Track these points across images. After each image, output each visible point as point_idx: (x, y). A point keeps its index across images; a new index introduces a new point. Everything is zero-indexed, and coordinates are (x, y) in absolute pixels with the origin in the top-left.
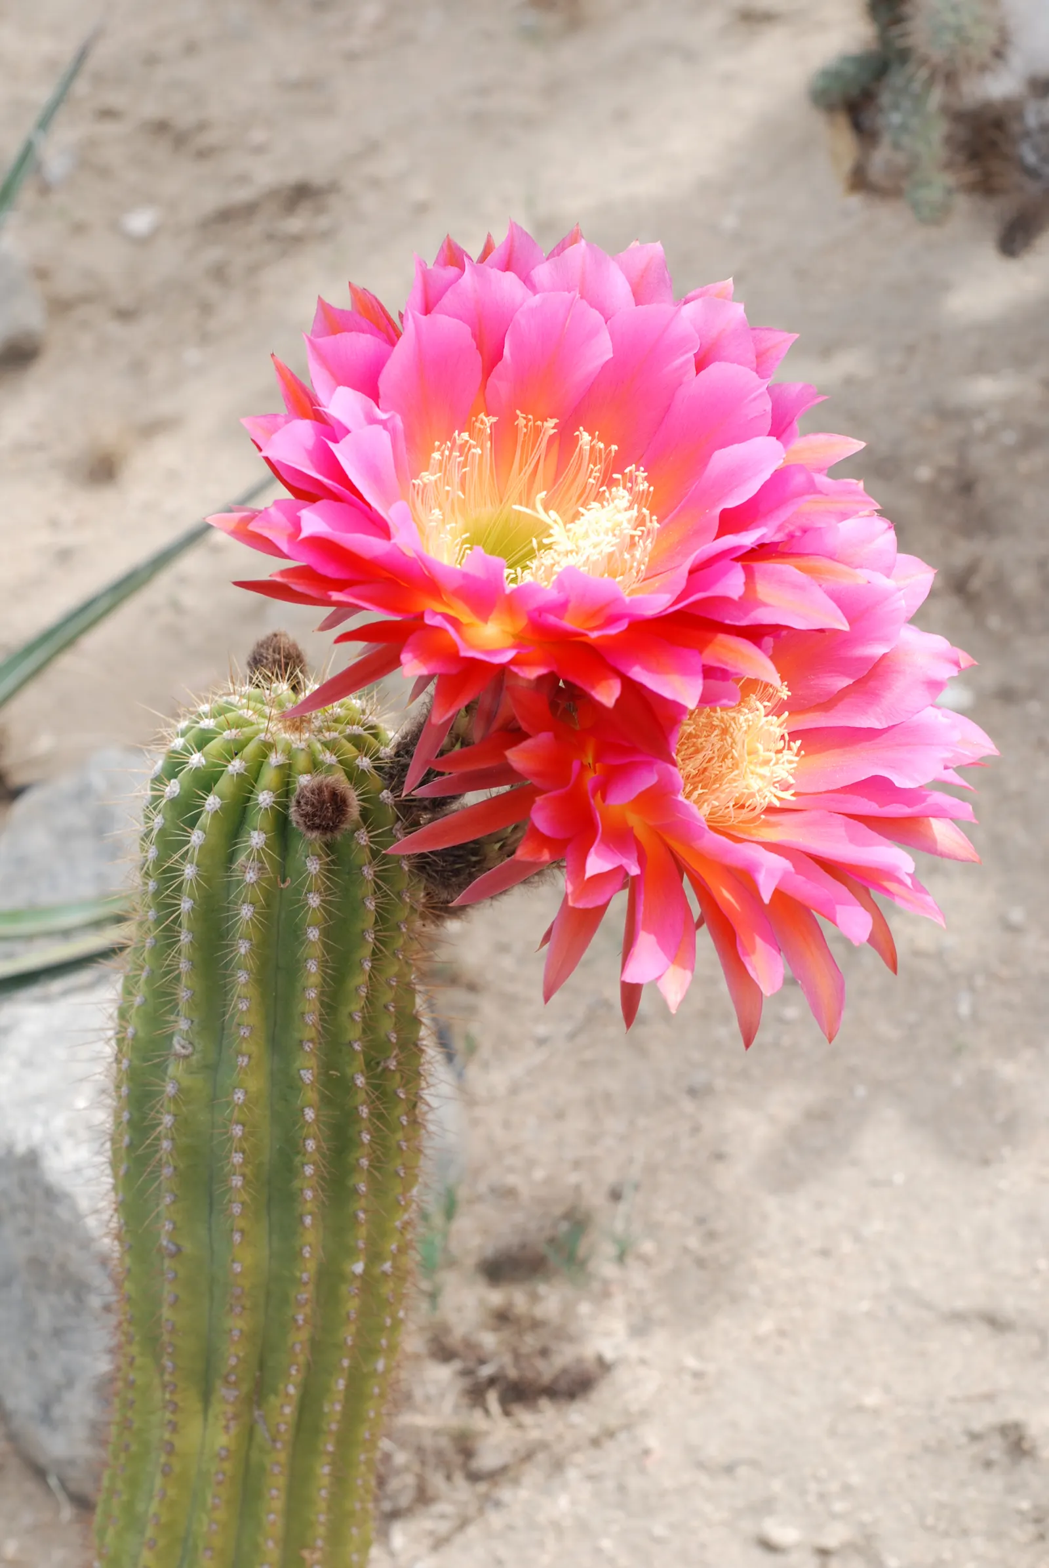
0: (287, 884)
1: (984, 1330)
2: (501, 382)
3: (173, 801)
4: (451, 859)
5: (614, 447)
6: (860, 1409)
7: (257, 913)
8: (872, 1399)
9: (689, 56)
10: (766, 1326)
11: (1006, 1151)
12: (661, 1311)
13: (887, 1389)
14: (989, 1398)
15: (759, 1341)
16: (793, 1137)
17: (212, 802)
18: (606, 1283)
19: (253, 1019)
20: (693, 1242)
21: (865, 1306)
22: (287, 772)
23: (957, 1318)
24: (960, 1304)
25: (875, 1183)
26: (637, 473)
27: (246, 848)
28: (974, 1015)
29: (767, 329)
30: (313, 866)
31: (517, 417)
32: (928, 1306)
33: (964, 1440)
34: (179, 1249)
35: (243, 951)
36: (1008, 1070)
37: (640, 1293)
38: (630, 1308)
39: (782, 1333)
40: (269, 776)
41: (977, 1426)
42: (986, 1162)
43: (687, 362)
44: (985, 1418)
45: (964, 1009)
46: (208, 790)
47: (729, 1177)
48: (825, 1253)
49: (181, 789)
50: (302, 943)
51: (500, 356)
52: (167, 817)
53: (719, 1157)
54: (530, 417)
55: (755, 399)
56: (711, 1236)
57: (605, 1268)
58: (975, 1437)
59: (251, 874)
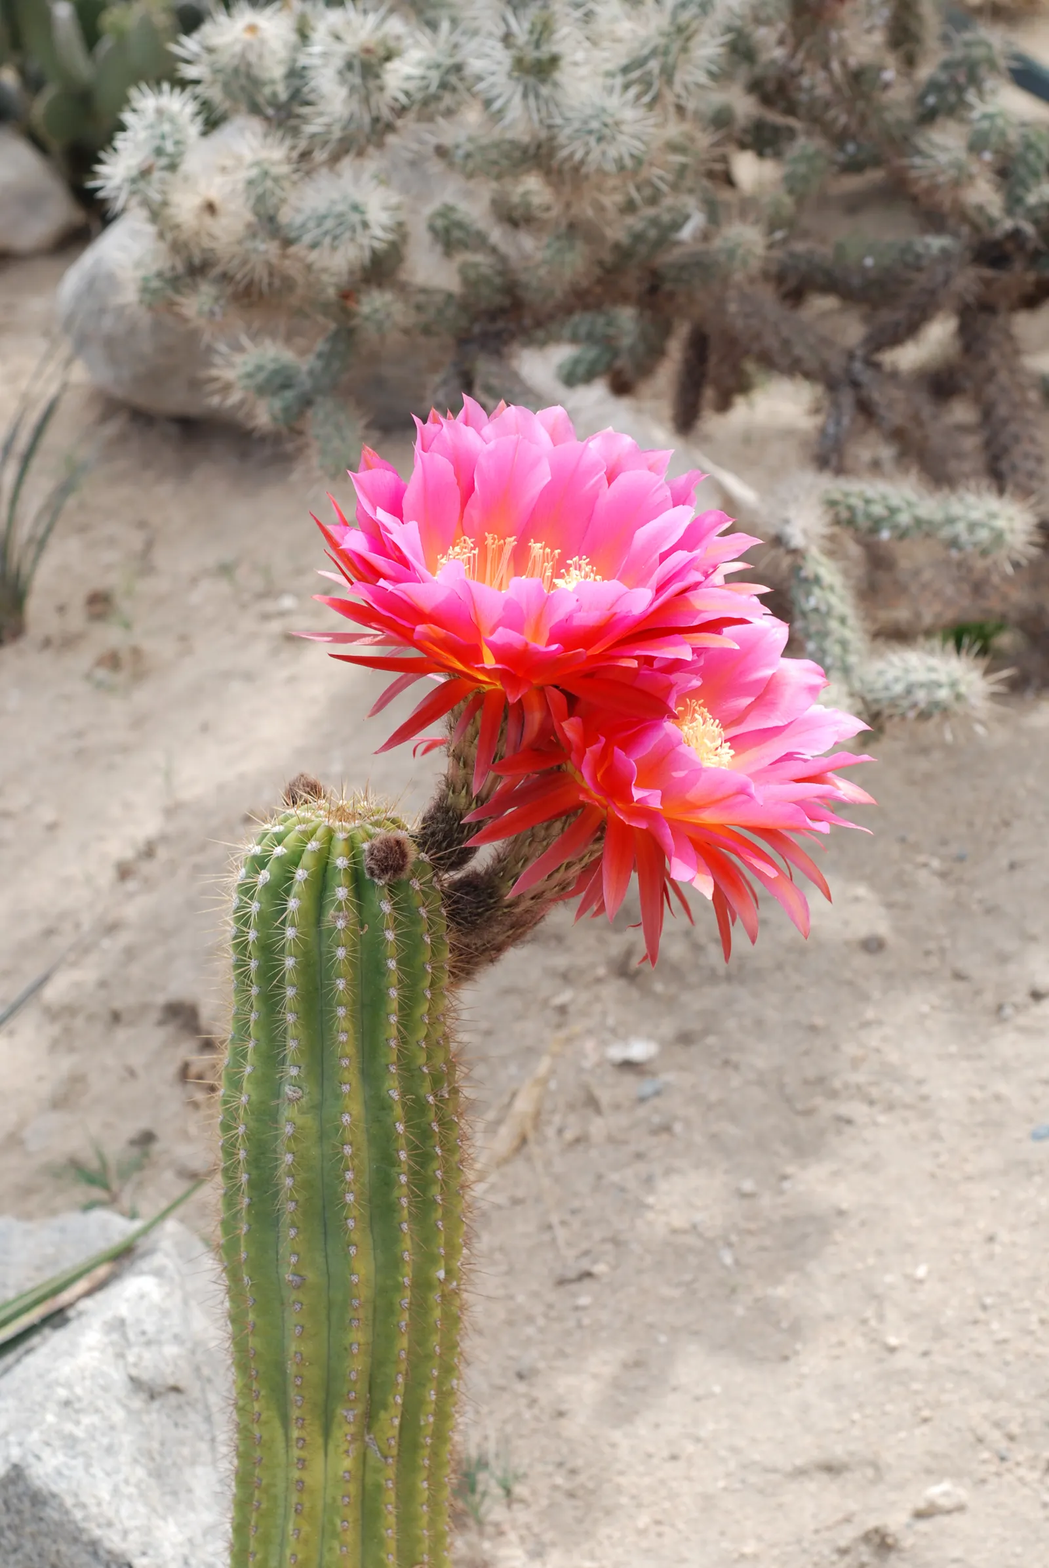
0: (365, 930)
1: (824, 1477)
2: (474, 511)
3: (266, 886)
4: (474, 905)
5: (557, 551)
6: (743, 1556)
7: (350, 952)
8: (749, 1548)
9: (248, 677)
10: (643, 1520)
11: (799, 1346)
12: (548, 1537)
13: (759, 1538)
14: (848, 1520)
15: (642, 1533)
16: (616, 1384)
17: (301, 874)
18: (497, 1525)
19: (350, 1050)
20: (559, 1480)
21: (721, 1484)
22: (351, 841)
23: (800, 1473)
24: (799, 1462)
25: (697, 1399)
26: (581, 562)
27: (333, 901)
28: (737, 1262)
29: (650, 451)
30: (386, 907)
31: (486, 539)
32: (775, 1470)
33: (835, 1557)
34: (303, 1279)
35: (341, 987)
36: (781, 1291)
37: (528, 1527)
38: (522, 1539)
39: (658, 1523)
40: (340, 847)
41: (843, 1543)
42: (786, 1358)
43: (601, 478)
44: (847, 1535)
45: (728, 1259)
46: (296, 865)
47: (572, 1428)
48: (674, 1457)
49: (270, 875)
50: (384, 974)
51: (472, 489)
52: (263, 900)
53: (561, 1414)
54: (496, 536)
55: (657, 490)
56: (573, 1472)
57: (496, 1512)
58: (843, 1552)
59: (341, 922)
